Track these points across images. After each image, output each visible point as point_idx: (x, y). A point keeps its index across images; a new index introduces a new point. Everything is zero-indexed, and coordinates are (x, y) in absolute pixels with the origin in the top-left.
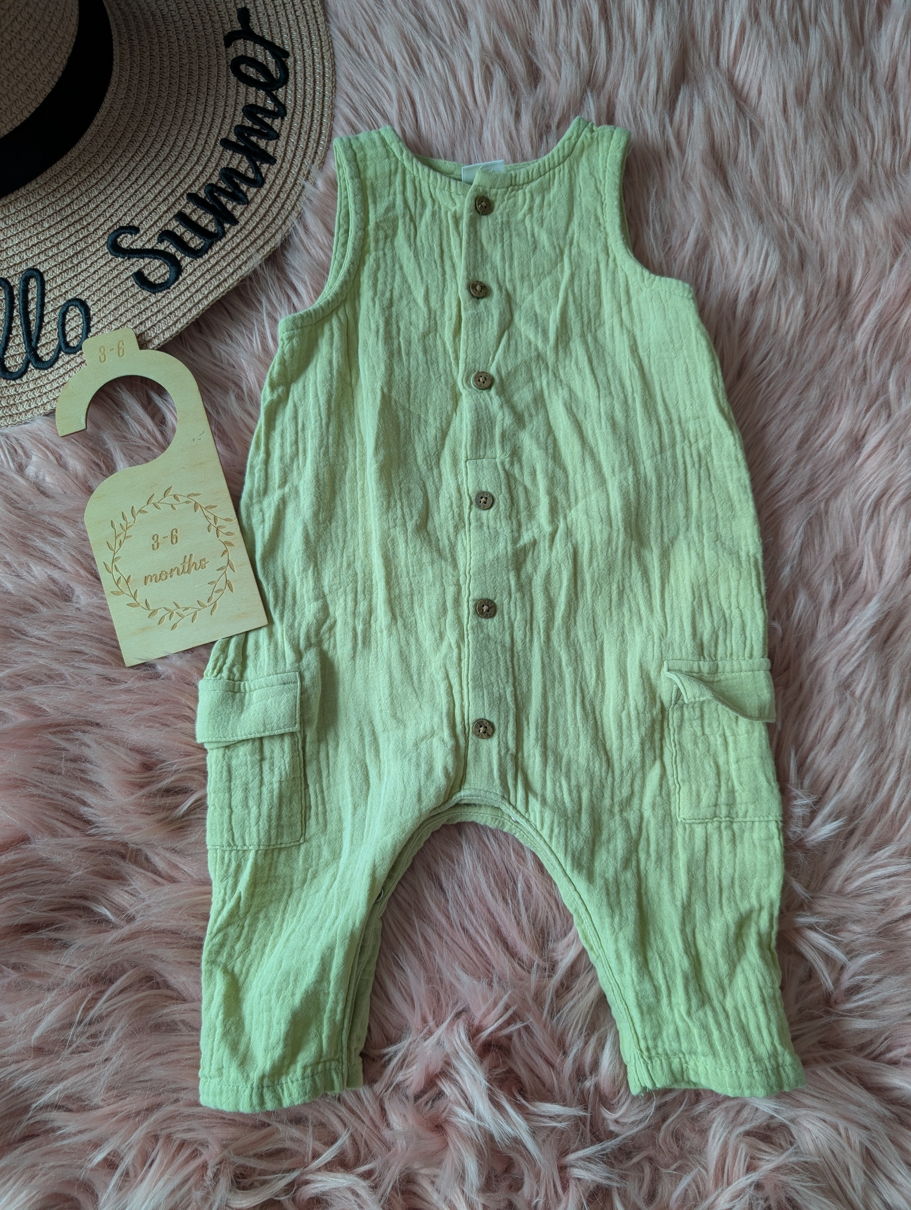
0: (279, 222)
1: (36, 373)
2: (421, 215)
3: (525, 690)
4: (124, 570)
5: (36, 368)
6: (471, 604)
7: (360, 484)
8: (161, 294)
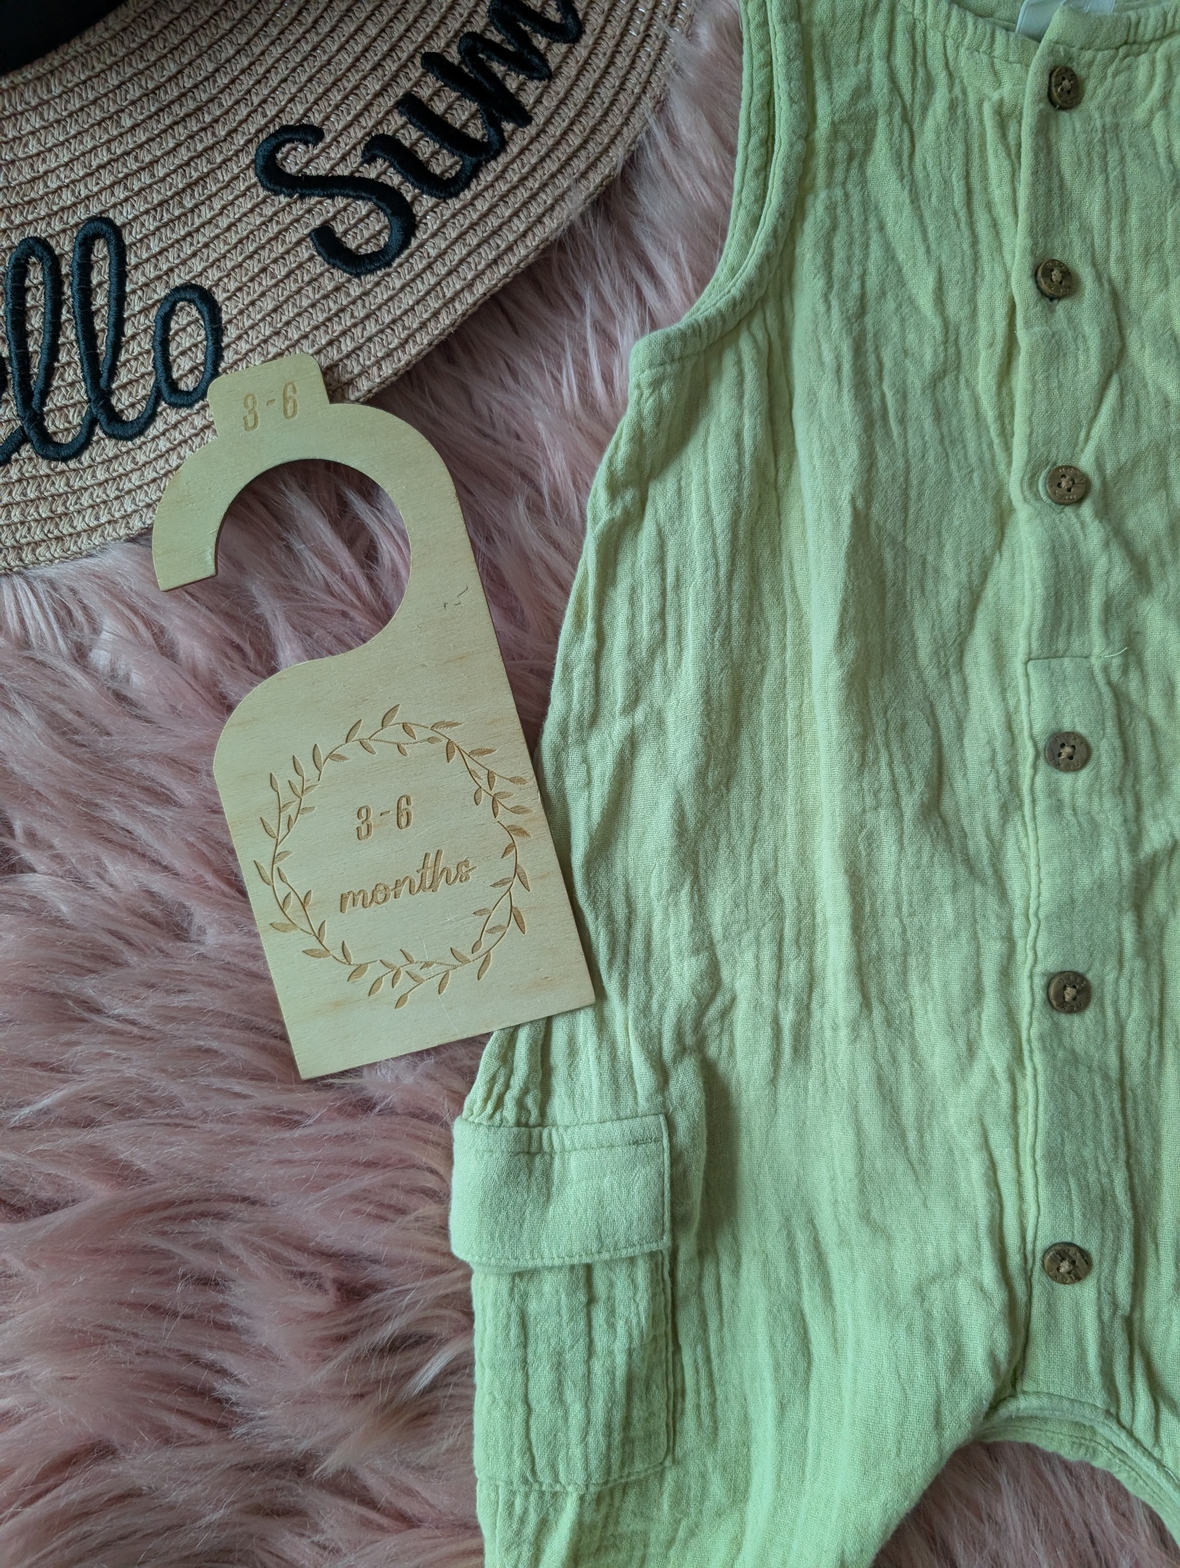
0: (615, 119)
1: (110, 447)
2: (925, 108)
3: (1148, 1171)
4: (299, 880)
5: (111, 436)
6: (1039, 982)
7: (792, 705)
8: (371, 279)
